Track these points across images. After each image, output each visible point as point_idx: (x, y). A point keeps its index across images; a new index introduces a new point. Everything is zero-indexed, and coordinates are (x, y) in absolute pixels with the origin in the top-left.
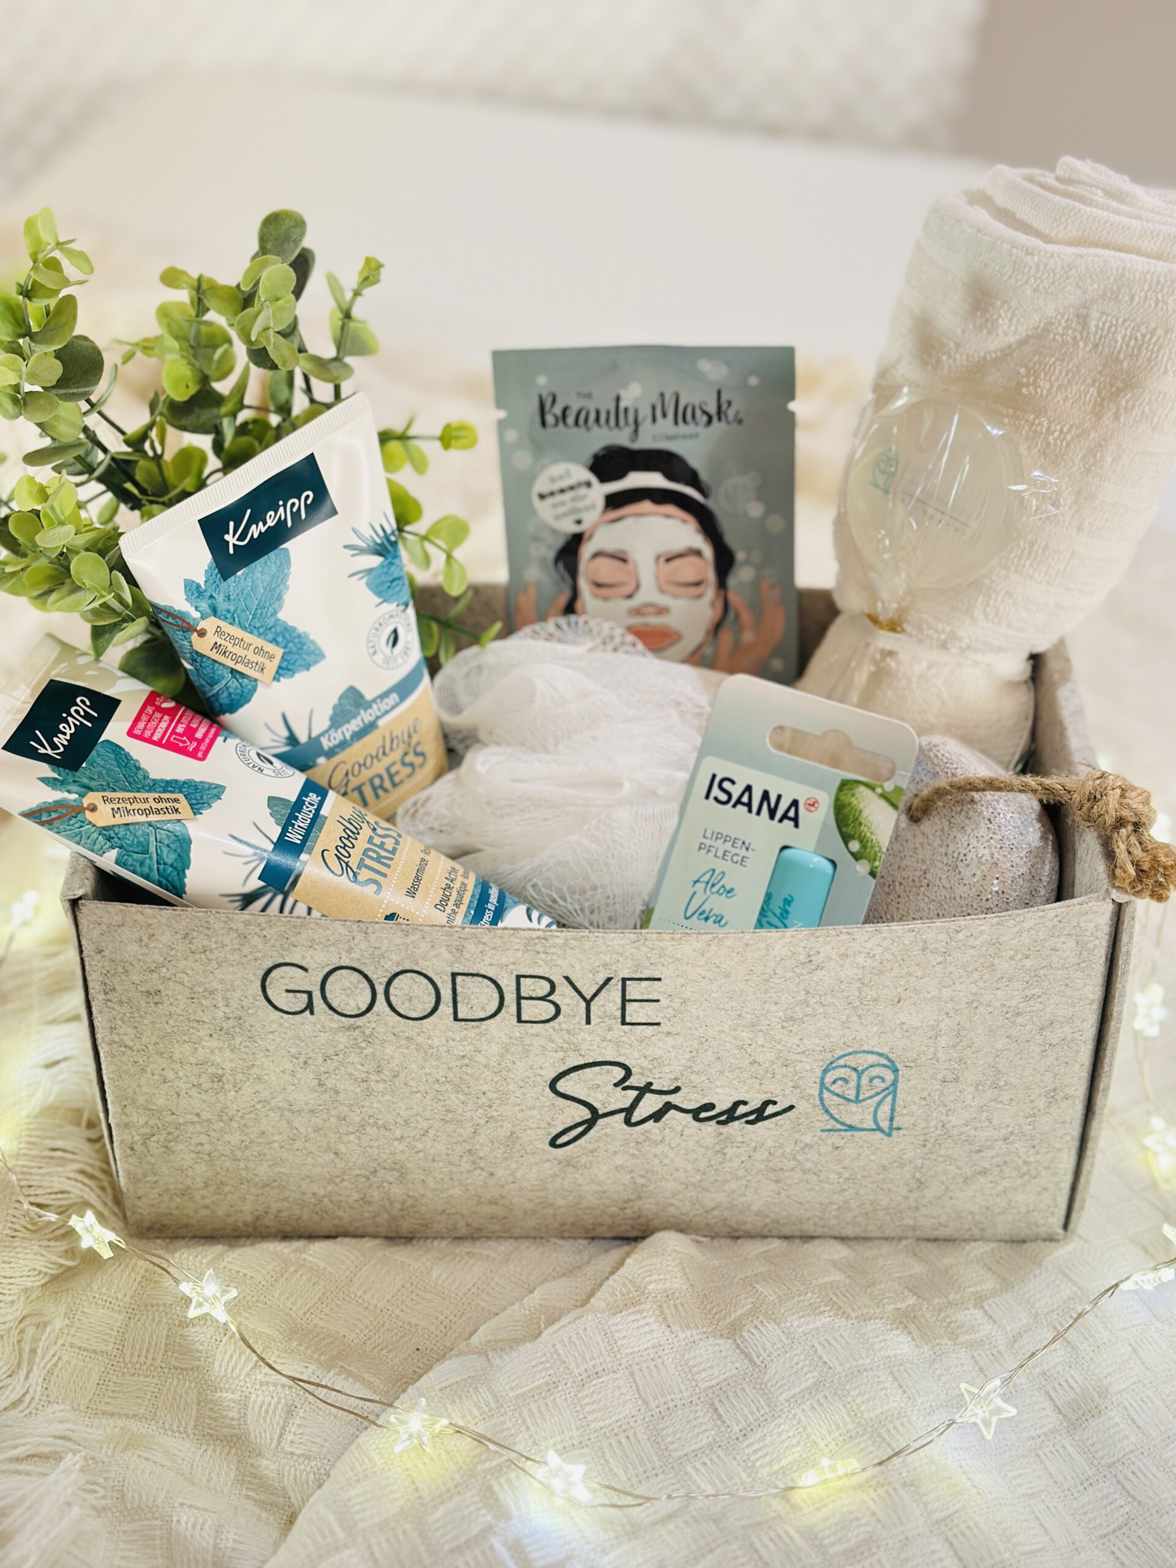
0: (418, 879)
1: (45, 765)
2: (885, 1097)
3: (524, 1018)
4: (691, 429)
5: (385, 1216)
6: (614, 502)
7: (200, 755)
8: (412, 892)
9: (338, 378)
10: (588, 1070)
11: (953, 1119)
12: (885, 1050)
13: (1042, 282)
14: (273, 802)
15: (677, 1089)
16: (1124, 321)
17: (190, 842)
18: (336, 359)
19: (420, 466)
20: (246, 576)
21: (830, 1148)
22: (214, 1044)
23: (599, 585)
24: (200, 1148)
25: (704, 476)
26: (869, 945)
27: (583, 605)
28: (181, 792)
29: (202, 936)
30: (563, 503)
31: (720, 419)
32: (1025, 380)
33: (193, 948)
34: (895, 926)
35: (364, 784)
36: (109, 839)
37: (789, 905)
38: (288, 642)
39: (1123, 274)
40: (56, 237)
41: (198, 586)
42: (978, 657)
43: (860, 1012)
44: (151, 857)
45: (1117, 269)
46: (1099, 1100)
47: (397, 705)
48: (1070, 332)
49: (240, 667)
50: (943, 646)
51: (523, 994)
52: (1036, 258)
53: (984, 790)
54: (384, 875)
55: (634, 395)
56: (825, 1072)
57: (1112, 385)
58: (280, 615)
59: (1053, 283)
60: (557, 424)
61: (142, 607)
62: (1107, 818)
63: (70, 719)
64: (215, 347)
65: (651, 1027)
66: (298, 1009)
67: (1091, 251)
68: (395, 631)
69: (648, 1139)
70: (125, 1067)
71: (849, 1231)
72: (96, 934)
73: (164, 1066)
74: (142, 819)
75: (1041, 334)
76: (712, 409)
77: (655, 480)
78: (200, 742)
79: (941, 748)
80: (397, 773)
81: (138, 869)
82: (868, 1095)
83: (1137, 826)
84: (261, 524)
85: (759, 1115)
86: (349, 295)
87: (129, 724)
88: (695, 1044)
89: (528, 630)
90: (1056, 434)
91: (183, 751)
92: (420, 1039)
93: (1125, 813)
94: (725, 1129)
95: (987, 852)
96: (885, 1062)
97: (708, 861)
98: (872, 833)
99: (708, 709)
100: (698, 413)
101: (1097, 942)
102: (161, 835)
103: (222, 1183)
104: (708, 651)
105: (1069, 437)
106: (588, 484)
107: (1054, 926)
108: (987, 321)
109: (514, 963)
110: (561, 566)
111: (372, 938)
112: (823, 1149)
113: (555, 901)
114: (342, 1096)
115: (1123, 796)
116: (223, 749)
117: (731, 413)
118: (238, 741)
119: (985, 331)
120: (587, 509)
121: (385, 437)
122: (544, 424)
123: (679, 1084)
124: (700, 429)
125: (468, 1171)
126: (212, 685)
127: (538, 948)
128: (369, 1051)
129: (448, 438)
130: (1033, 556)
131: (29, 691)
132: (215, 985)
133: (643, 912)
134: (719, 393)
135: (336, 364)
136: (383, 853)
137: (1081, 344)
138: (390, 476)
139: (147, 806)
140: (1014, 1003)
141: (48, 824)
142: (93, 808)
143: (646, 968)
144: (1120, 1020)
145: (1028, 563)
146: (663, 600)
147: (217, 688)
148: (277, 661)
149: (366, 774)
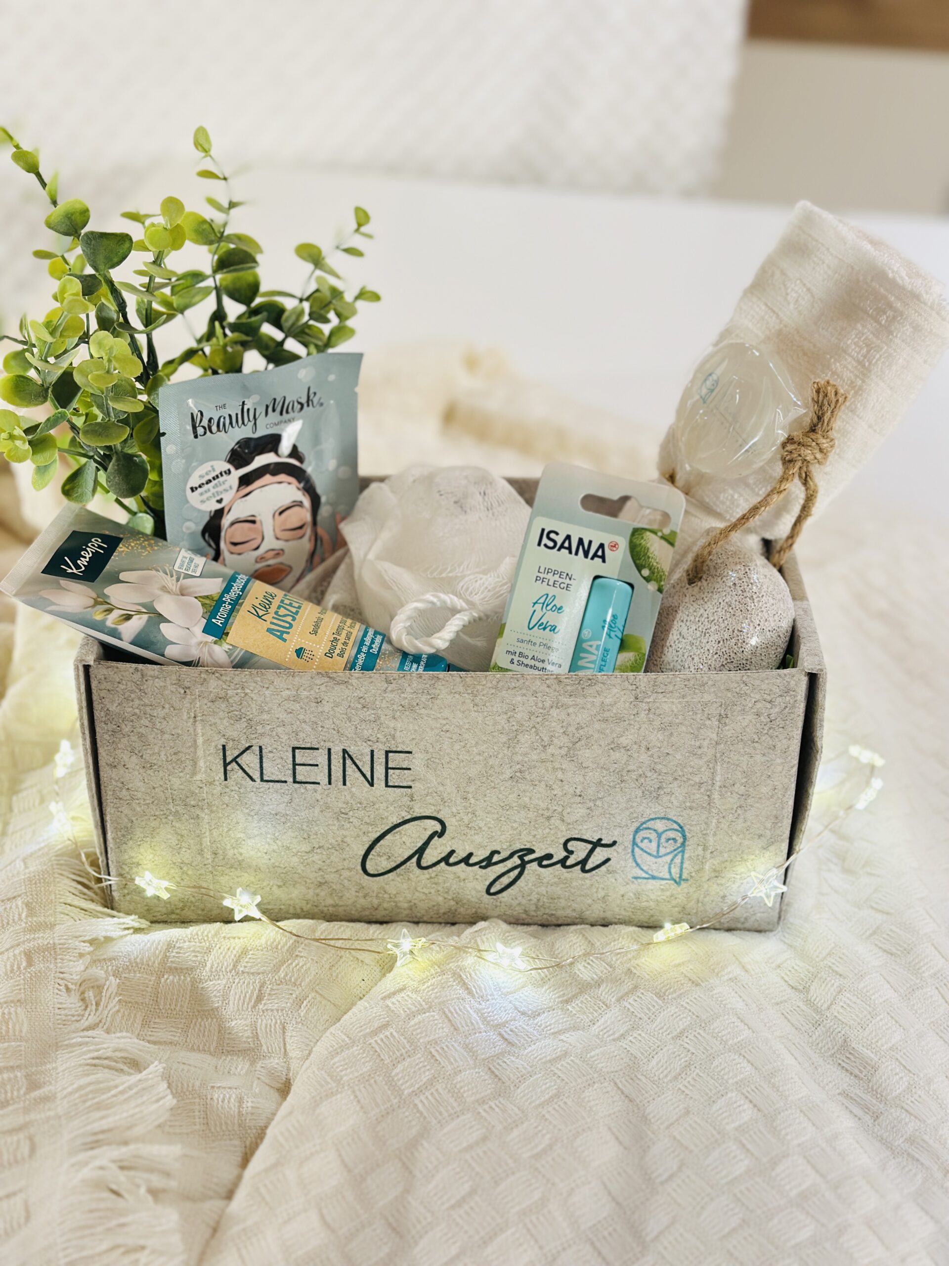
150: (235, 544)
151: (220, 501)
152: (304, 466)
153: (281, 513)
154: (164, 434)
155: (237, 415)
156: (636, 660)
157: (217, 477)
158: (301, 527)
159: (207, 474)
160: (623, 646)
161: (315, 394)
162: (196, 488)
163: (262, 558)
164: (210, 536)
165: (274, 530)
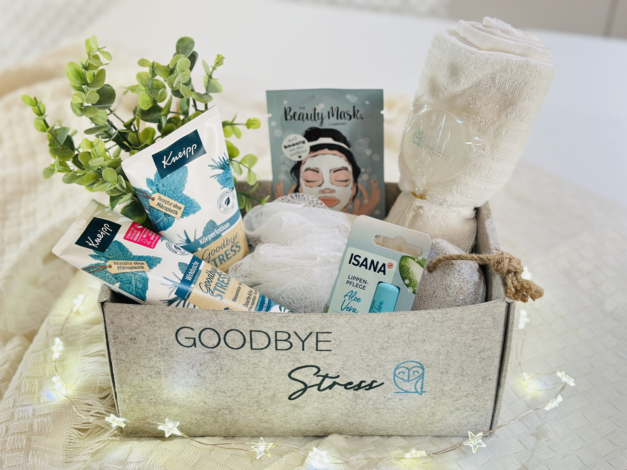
0: (237, 294)
1: (91, 250)
2: (419, 379)
3: (278, 348)
4: (343, 121)
5: (224, 428)
6: (314, 149)
7: (152, 246)
8: (235, 300)
9: (206, 101)
10: (303, 369)
11: (446, 388)
12: (419, 361)
13: (477, 65)
14: (180, 264)
15: (338, 376)
16: (509, 80)
17: (148, 280)
18: (206, 94)
19: (238, 135)
20: (170, 177)
21: (398, 400)
22: (157, 359)
23: (308, 181)
24: (151, 401)
25: (348, 139)
26: (412, 319)
27: (302, 189)
28: (145, 260)
29: (152, 317)
30: (294, 150)
31: (354, 117)
32: (471, 102)
33: (149, 321)
34: (422, 312)
35: (216, 258)
36: (117, 278)
37: (382, 305)
38: (187, 202)
39: (508, 62)
40: (98, 46)
41: (152, 181)
42: (454, 209)
43: (409, 345)
44: (133, 286)
45: (506, 60)
46: (502, 380)
47: (229, 227)
48: (488, 84)
49: (168, 212)
50: (441, 204)
51: (278, 339)
52: (475, 56)
53: (457, 259)
54: (224, 293)
55: (321, 108)
56: (396, 369)
57: (505, 104)
58: (184, 192)
59: (482, 65)
60: (291, 119)
61: (130, 189)
62: (504, 270)
63: (101, 232)
64: (159, 89)
65: (328, 352)
66: (190, 345)
67: (496, 53)
68: (228, 198)
69: (327, 396)
70: (122, 369)
71: (406, 433)
72: (111, 316)
73: (137, 368)
74: (130, 271)
75: (477, 85)
76: (352, 114)
77: (329, 141)
78: (152, 241)
79: (440, 244)
80: (229, 254)
81: (128, 290)
82: (412, 379)
83: (515, 273)
84: (176, 157)
85: (370, 386)
86: (211, 69)
87: (124, 234)
88: (345, 358)
89: (280, 198)
90: (484, 123)
91: (146, 245)
92: (238, 357)
93: (511, 268)
94: (357, 392)
95: (458, 283)
96: (419, 365)
97: (350, 288)
98: (414, 276)
99: (350, 229)
100: (346, 115)
101: (501, 318)
102: (137, 277)
103: (160, 415)
104: (350, 207)
105: (488, 124)
106: (304, 142)
107: (484, 312)
108: (457, 80)
109: (274, 327)
110: (293, 174)
111: (219, 316)
112: (395, 400)
113: (290, 304)
114: (207, 379)
115: (510, 261)
116: (161, 244)
117: (359, 115)
118: (167, 241)
119: (456, 84)
120: (303, 152)
121: (225, 124)
122: (286, 119)
123: (339, 374)
124: (347, 121)
125: (257, 409)
126: (157, 219)
127: (284, 320)
128: (218, 361)
129: (249, 124)
130: (475, 169)
131: (85, 222)
132: (158, 336)
133: (325, 308)
134: (354, 107)
135: (206, 96)
136: (223, 284)
137: (493, 88)
138: (227, 139)
139: (131, 266)
140: (469, 342)
141: (92, 273)
142: (110, 267)
143: (326, 328)
144: (510, 349)
145: (473, 172)
146: (333, 187)
147: (159, 220)
148: (182, 210)
149: (217, 254)
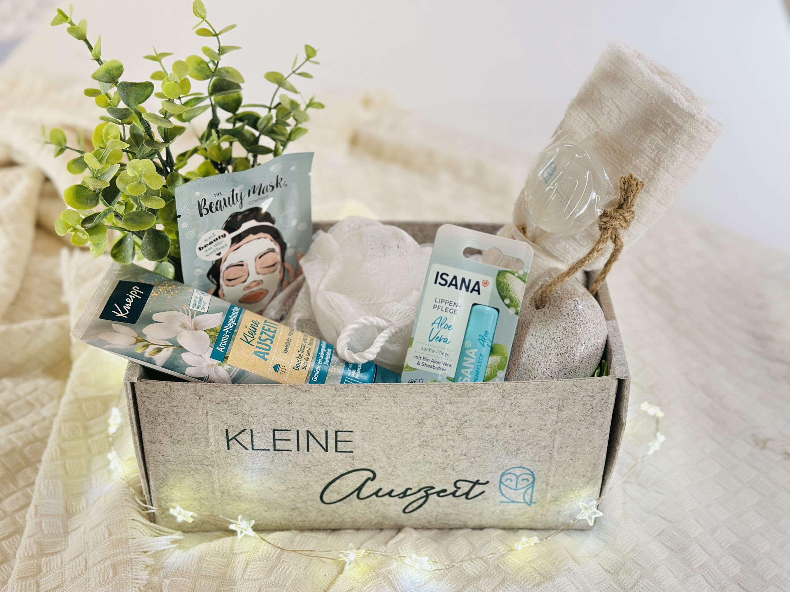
150: (230, 280)
151: (219, 254)
152: (276, 226)
153: (260, 257)
154: (180, 216)
155: (229, 198)
156: (501, 361)
157: (217, 239)
158: (274, 265)
159: (210, 238)
160: (493, 351)
161: (282, 179)
162: (203, 248)
163: (248, 287)
164: (213, 276)
165: (256, 269)
